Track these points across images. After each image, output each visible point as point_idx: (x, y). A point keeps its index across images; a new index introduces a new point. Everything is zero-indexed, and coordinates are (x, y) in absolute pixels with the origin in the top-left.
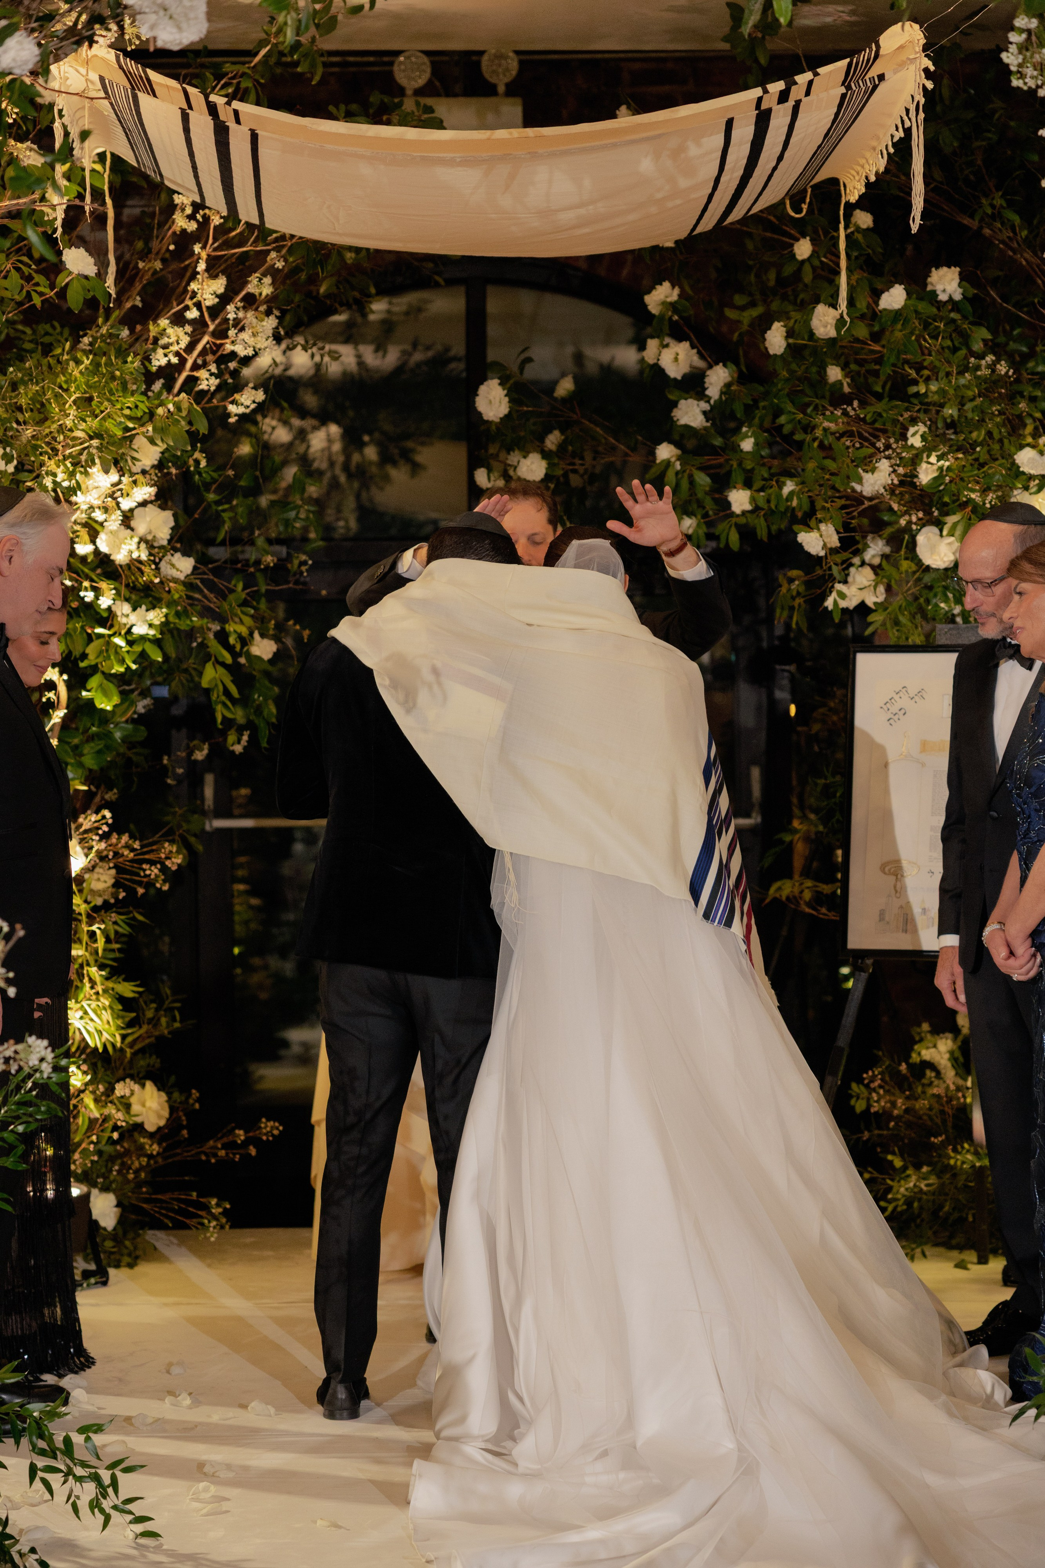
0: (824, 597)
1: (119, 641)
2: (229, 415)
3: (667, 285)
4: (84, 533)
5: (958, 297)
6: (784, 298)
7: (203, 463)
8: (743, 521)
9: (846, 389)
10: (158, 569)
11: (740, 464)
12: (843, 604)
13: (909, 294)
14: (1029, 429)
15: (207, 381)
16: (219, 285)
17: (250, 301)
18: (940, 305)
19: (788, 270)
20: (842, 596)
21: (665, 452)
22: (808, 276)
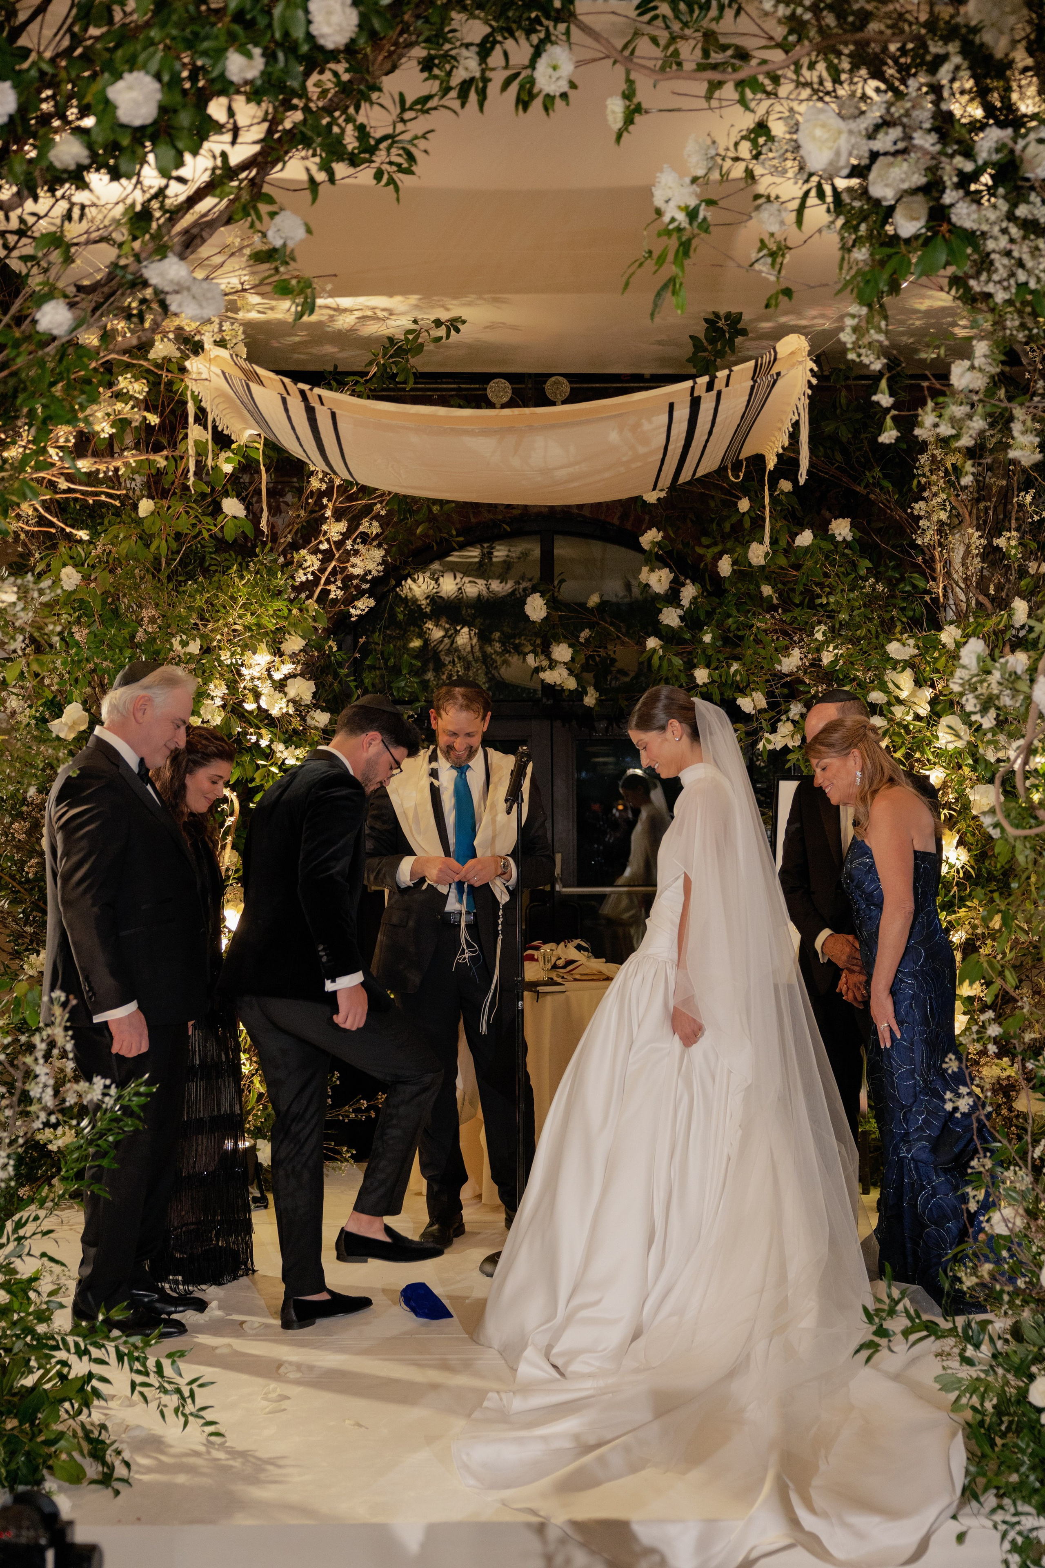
0: (756, 742)
1: (274, 769)
2: (351, 616)
3: (654, 530)
4: (250, 696)
5: (849, 538)
6: (737, 540)
7: (335, 649)
8: (705, 690)
9: (775, 601)
10: (303, 719)
11: (704, 652)
12: (770, 747)
13: (815, 536)
14: (898, 629)
15: (335, 592)
16: (342, 526)
17: (365, 538)
18: (836, 544)
19: (734, 519)
20: (769, 741)
21: (652, 643)
22: (747, 523)
